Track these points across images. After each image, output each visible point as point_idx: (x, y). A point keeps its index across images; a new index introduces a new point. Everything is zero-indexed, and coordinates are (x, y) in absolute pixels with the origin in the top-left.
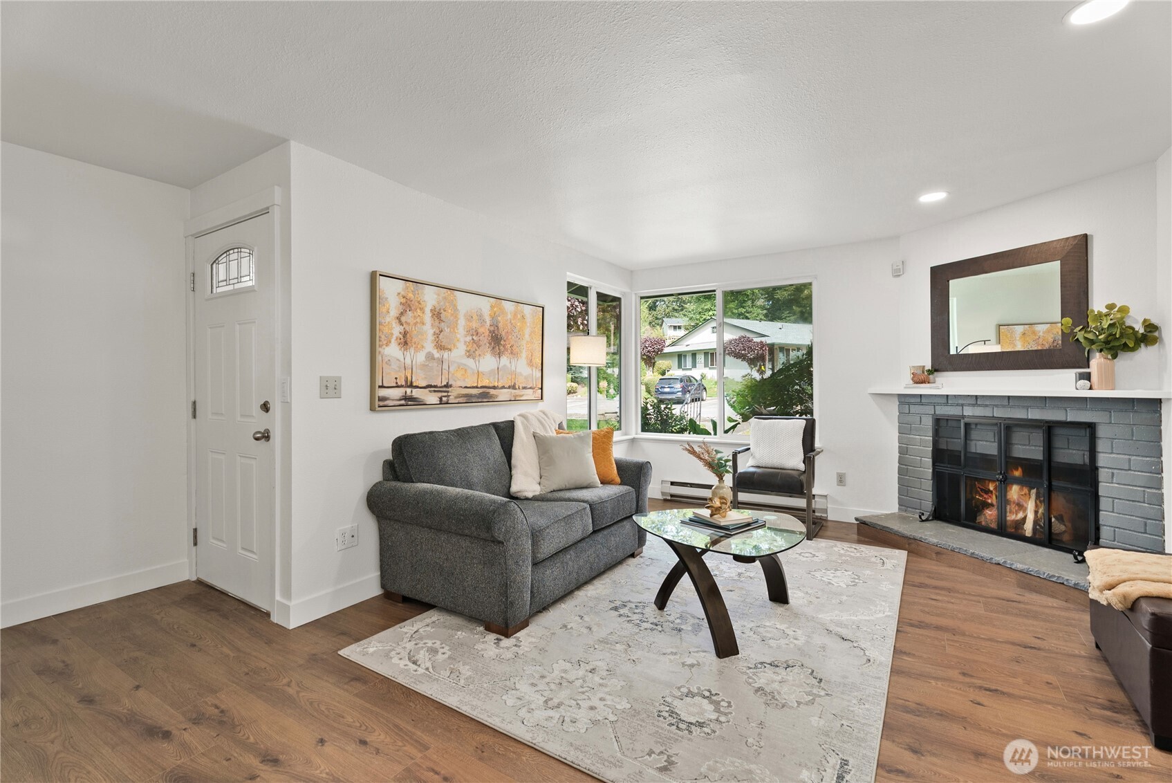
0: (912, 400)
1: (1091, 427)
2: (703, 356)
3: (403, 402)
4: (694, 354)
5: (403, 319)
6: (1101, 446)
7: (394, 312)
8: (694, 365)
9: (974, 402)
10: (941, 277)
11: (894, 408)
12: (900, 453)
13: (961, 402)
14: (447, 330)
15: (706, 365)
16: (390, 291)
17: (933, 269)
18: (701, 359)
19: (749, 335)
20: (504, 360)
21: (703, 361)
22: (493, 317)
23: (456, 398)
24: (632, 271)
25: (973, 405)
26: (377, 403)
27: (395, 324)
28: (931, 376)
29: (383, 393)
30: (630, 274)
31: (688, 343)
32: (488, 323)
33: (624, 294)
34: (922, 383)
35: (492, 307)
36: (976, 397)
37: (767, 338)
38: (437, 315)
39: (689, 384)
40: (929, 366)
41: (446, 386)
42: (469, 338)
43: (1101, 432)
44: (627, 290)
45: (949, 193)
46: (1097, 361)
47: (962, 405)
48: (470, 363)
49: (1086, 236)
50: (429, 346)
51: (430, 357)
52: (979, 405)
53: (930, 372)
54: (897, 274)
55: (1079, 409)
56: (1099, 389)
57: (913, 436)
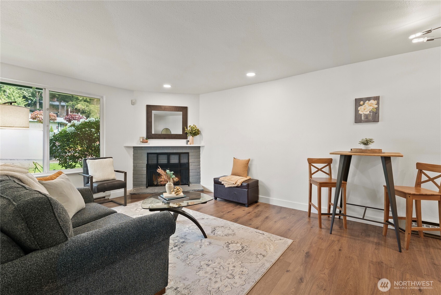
0: (139, 149)
1: (188, 153)
6: (190, 158)
11: (131, 151)
12: (134, 167)
13: (156, 148)
36: (161, 147)
43: (190, 154)
46: (190, 138)
47: (156, 150)
52: (161, 149)
53: (147, 139)
54: (133, 103)
55: (186, 149)
56: (192, 144)
57: (139, 161)
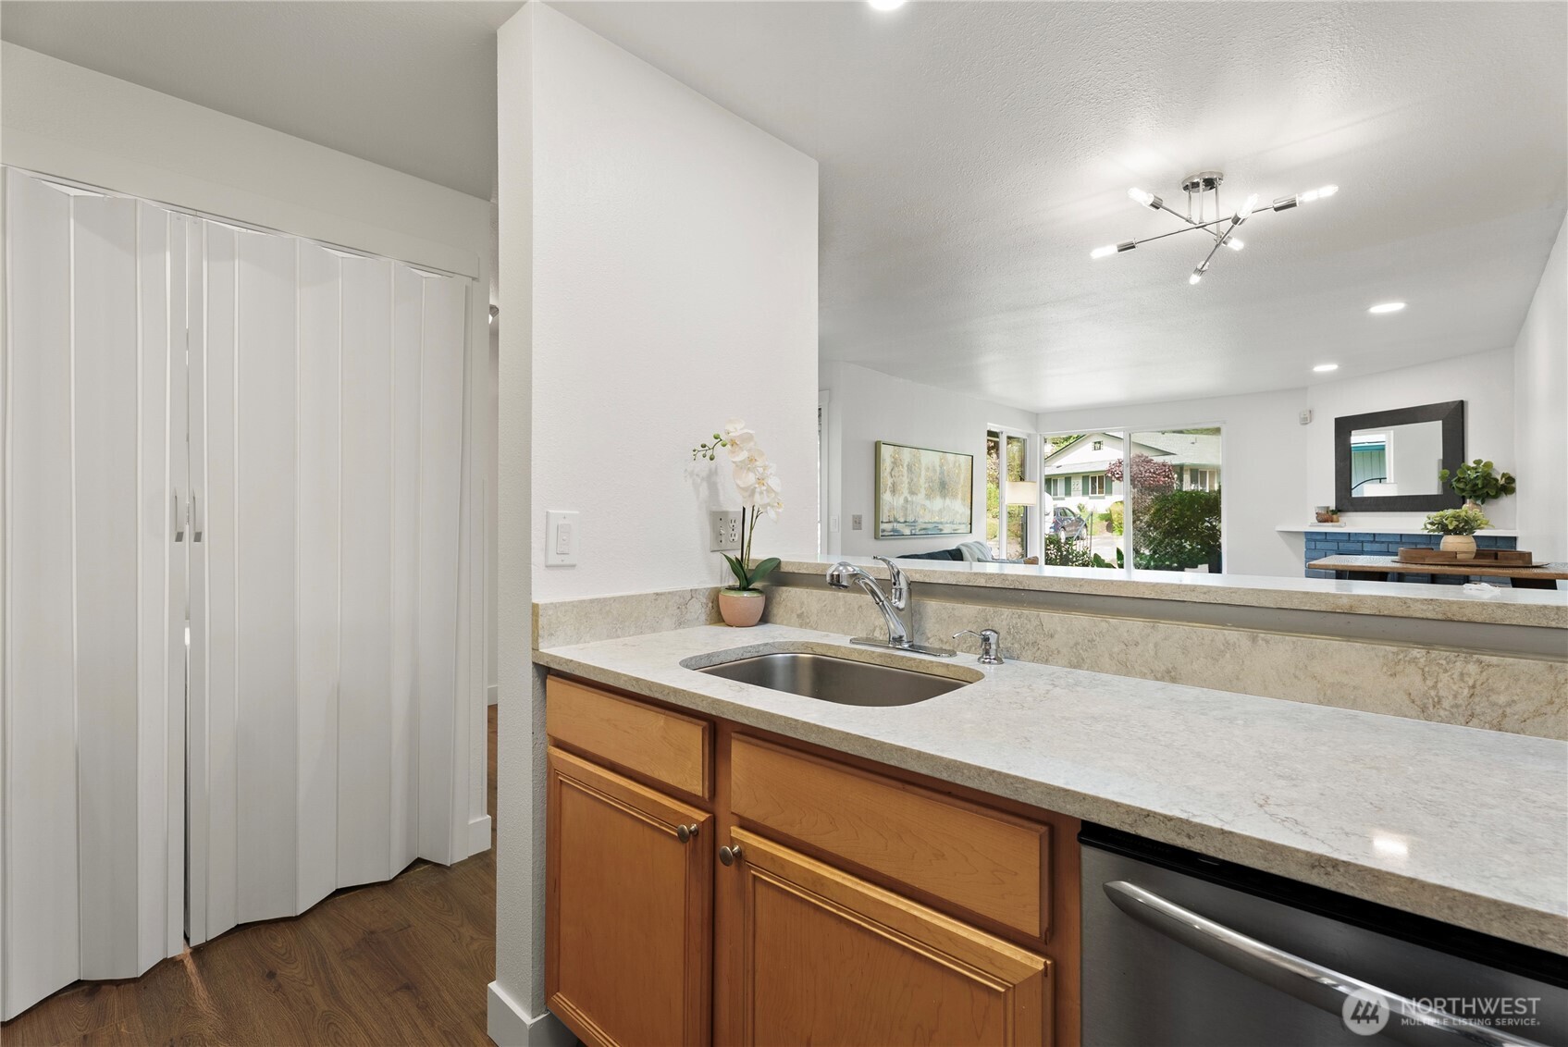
0: (1318, 537)
2: (1080, 481)
3: (892, 533)
4: (1068, 479)
5: (893, 474)
7: (888, 470)
8: (1068, 493)
9: (1372, 539)
10: (1345, 426)
11: (1301, 544)
13: (1361, 539)
14: (915, 480)
15: (1085, 492)
16: (886, 452)
17: (1336, 419)
18: (1077, 484)
19: (1146, 453)
20: (948, 501)
21: (1081, 488)
22: (941, 466)
23: (920, 530)
24: (1037, 414)
25: (1372, 542)
26: (881, 534)
27: (889, 477)
28: (1335, 516)
29: (883, 526)
30: (1035, 417)
31: (1057, 464)
32: (938, 471)
33: (1029, 435)
34: (1325, 522)
35: (941, 459)
36: (1374, 535)
37: (1172, 456)
38: (910, 468)
39: (1063, 518)
40: (1333, 506)
41: (914, 522)
42: (927, 485)
44: (1032, 431)
45: (1339, 365)
46: (1469, 505)
47: (1362, 542)
48: (927, 503)
49: (1462, 402)
50: (906, 493)
51: (906, 501)
52: (1377, 542)
53: (1334, 512)
54: (1306, 421)
